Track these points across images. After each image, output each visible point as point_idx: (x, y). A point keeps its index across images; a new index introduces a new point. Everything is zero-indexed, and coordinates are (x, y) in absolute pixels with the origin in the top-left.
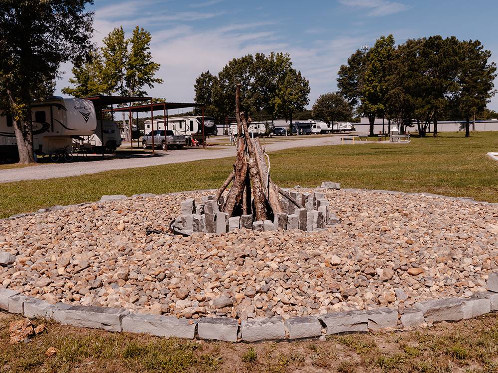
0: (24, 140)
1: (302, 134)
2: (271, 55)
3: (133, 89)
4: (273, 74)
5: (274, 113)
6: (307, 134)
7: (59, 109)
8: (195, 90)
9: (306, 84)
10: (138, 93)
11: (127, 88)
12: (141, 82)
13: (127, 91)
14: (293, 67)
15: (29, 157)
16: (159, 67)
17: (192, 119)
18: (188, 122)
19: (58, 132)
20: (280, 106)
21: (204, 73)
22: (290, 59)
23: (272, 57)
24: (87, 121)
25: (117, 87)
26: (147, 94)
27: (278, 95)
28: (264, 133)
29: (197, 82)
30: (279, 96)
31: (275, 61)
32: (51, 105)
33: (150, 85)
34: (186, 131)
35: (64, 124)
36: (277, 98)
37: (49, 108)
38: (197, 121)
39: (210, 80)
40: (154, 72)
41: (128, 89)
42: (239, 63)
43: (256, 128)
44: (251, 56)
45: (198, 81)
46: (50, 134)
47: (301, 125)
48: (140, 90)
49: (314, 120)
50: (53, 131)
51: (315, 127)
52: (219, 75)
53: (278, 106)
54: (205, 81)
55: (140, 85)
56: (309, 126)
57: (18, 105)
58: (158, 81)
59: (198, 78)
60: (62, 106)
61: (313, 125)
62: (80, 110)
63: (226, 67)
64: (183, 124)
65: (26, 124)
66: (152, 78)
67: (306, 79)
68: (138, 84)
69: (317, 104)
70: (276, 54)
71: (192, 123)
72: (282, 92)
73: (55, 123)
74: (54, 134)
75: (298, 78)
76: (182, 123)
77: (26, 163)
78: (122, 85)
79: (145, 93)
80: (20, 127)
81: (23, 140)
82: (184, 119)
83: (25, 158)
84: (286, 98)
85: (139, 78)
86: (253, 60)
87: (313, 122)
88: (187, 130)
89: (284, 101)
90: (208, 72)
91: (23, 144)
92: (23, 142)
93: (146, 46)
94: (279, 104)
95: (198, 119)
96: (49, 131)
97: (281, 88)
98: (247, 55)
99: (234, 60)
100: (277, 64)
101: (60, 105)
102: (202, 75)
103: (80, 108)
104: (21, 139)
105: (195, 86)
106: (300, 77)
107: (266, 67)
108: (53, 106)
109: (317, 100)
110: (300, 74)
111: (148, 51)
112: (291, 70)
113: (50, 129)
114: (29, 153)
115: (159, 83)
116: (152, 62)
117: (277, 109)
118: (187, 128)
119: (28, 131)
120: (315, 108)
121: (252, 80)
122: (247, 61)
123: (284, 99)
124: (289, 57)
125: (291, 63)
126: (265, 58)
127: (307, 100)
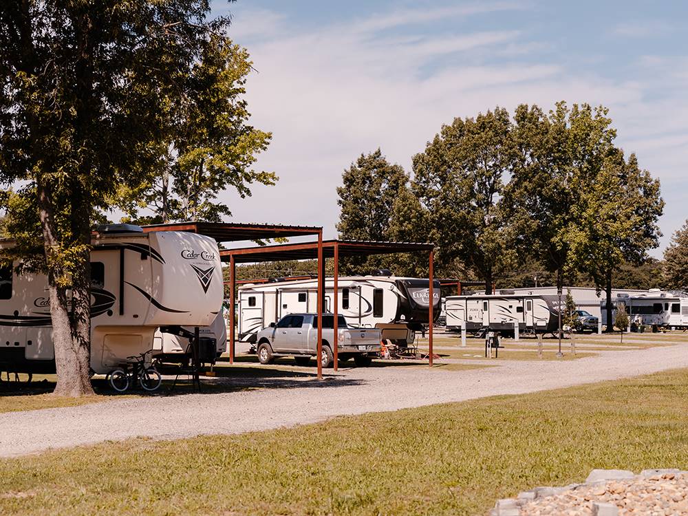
0: (72, 335)
1: (642, 331)
2: (555, 109)
3: (194, 199)
4: (564, 161)
5: (566, 268)
6: (655, 329)
7: (144, 257)
8: (340, 202)
9: (651, 191)
10: (206, 209)
11: (175, 196)
12: (216, 180)
13: (175, 203)
14: (616, 144)
15: (82, 377)
16: (267, 140)
17: (378, 285)
18: (368, 294)
19: (136, 316)
20: (583, 251)
21: (366, 157)
22: (609, 122)
23: (560, 115)
24: (206, 289)
25: (151, 193)
26: (229, 213)
27: (576, 220)
28: (543, 324)
29: (346, 180)
30: (579, 224)
31: (569, 126)
32: (121, 248)
33: (241, 188)
34: (360, 317)
35: (154, 297)
36: (573, 226)
37: (118, 253)
38: (395, 289)
39: (382, 175)
40: (255, 155)
41: (179, 199)
42: (473, 133)
43: (520, 310)
44: (505, 113)
45: (349, 180)
46: (116, 320)
47: (636, 304)
48: (211, 200)
49: (670, 289)
50: (122, 312)
51: (676, 309)
52: (416, 162)
53: (577, 252)
54: (369, 178)
55: (214, 188)
56: (658, 308)
57: (66, 247)
58: (264, 178)
59: (349, 170)
60: (153, 251)
61: (671, 304)
62: (191, 261)
63: (436, 142)
64: (353, 297)
65: (77, 296)
66: (247, 170)
67: (653, 177)
68: (208, 186)
69: (678, 245)
70: (570, 107)
71: (378, 294)
72: (590, 211)
73: (130, 292)
74: (127, 320)
75: (628, 172)
76: (351, 294)
77: (75, 394)
78: (165, 188)
79: (224, 209)
80: (63, 303)
81: (69, 336)
82: (357, 284)
83: (72, 381)
84: (599, 227)
85: (211, 169)
86: (506, 122)
87: (669, 295)
88: (363, 313)
89: (594, 237)
90: (378, 154)
91: (69, 345)
92: (70, 340)
93: (236, 86)
94: (580, 244)
95: (398, 283)
96: (110, 313)
97: (585, 202)
98: (493, 111)
99: (457, 121)
100: (575, 136)
101: (147, 247)
102: (361, 162)
103: (193, 256)
104: (64, 333)
105: (340, 191)
106: (636, 171)
107: (547, 142)
108: (128, 252)
109: (678, 234)
110: (634, 162)
111: (240, 97)
112: (613, 152)
113: (115, 308)
114: (81, 367)
115: (267, 183)
116: (250, 128)
117: (575, 257)
118: (365, 307)
119: (82, 314)
120: (671, 257)
121: (506, 178)
122: (492, 126)
123: (593, 231)
124: (607, 117)
125: (613, 133)
126: (541, 120)
127: (655, 233)
